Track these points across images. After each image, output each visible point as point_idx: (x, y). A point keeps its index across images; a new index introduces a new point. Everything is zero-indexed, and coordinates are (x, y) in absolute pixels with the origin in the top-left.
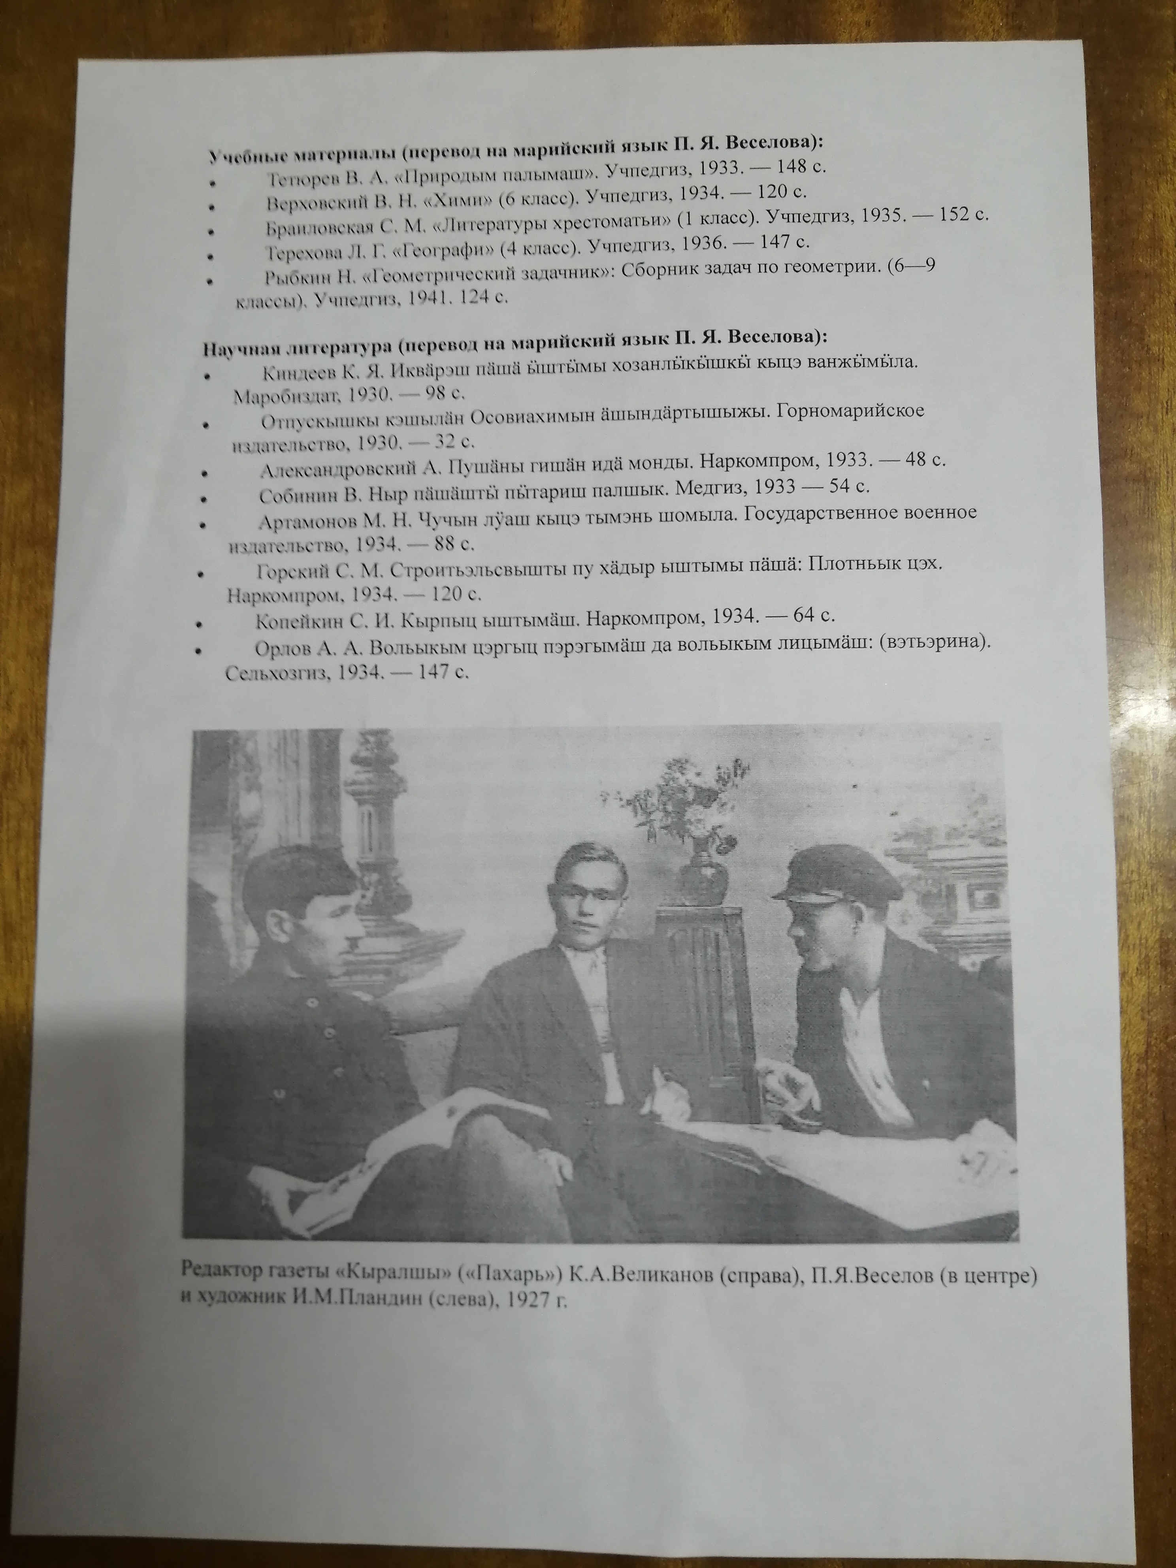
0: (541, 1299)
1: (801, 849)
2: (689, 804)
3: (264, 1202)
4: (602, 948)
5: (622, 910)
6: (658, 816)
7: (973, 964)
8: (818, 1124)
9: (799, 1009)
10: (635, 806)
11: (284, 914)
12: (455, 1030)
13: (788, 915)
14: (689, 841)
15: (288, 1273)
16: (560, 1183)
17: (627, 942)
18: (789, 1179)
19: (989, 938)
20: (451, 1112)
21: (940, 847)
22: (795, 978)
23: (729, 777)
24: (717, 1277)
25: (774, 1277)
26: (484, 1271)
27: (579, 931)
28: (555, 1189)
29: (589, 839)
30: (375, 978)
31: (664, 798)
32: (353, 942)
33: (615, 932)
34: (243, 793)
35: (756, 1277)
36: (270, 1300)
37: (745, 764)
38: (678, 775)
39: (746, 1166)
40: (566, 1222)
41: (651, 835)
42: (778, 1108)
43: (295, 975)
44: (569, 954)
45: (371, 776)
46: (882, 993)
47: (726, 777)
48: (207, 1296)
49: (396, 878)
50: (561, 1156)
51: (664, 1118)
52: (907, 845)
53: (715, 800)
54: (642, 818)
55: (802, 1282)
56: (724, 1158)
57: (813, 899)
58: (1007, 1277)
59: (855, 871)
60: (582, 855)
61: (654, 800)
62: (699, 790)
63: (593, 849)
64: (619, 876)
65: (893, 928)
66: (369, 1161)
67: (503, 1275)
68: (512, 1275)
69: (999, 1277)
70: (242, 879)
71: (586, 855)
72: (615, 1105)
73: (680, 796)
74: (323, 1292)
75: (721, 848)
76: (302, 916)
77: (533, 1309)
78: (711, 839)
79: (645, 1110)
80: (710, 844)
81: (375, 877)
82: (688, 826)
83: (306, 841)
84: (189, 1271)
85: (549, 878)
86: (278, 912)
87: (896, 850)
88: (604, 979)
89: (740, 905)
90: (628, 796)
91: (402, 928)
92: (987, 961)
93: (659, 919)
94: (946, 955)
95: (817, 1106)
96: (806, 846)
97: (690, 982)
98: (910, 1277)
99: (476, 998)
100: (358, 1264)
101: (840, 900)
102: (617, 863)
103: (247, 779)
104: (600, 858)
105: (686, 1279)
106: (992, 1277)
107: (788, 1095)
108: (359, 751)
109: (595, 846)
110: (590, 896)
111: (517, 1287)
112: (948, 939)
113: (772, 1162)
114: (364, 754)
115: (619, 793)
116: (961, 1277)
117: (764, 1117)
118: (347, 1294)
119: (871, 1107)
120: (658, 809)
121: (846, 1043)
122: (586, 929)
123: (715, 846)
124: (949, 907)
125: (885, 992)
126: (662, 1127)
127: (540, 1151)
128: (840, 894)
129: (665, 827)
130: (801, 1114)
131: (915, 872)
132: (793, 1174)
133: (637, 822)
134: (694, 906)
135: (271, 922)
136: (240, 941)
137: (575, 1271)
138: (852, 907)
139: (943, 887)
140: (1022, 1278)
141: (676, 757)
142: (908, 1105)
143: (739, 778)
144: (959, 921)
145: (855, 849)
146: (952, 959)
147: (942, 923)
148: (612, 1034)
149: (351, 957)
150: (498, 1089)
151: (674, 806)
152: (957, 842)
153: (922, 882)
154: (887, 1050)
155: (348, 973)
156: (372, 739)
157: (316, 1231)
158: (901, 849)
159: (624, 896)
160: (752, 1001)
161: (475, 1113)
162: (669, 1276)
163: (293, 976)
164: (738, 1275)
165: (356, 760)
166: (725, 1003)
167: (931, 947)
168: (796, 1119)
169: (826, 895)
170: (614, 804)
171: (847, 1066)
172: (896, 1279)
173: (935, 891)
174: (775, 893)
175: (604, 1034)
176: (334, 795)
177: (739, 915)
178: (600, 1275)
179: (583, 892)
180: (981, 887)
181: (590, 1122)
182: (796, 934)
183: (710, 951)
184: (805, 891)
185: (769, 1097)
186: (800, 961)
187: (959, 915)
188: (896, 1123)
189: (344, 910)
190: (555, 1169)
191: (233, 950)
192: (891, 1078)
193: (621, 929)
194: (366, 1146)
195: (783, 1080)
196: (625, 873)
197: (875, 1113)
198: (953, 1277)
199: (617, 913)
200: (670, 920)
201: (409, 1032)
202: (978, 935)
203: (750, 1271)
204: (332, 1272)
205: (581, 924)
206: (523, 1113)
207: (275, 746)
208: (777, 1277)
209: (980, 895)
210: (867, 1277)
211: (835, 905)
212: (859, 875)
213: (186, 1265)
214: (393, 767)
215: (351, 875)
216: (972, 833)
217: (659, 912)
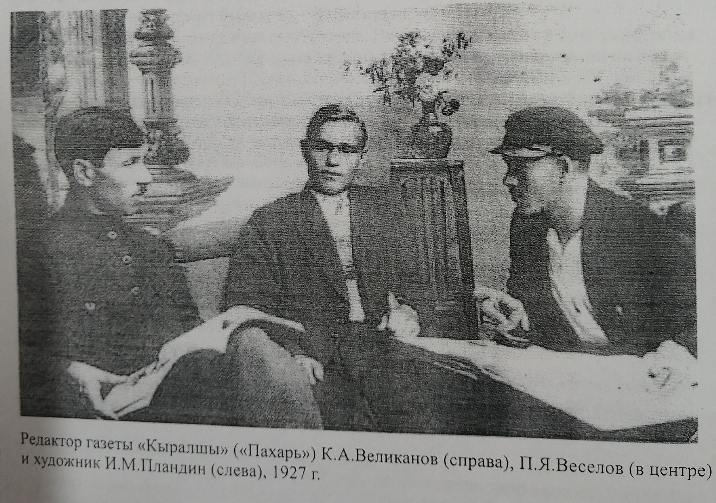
0: (299, 472)
1: (515, 111)
2: (419, 72)
3: (81, 390)
4: (345, 194)
5: (362, 161)
6: (392, 82)
7: (662, 209)
8: (526, 340)
9: (512, 245)
10: (373, 74)
11: (87, 163)
12: (227, 259)
13: (503, 167)
14: (419, 105)
15: (101, 445)
16: (313, 382)
17: (367, 188)
18: (502, 384)
19: (677, 186)
20: (225, 325)
21: (636, 109)
22: (509, 220)
23: (453, 49)
24: (440, 460)
25: (488, 462)
26: (254, 448)
27: (327, 179)
28: (309, 386)
29: (335, 102)
30: (161, 216)
31: (398, 68)
32: (143, 186)
33: (357, 180)
34: (50, 64)
35: (473, 462)
36: (88, 466)
37: (467, 37)
38: (409, 47)
39: (465, 373)
40: (318, 413)
41: (386, 99)
42: (493, 327)
43: (98, 213)
44: (319, 197)
45: (151, 49)
46: (583, 233)
47: (451, 49)
48: (40, 460)
49: (175, 135)
50: (314, 361)
51: (398, 333)
52: (607, 107)
53: (441, 68)
54: (379, 85)
55: (512, 468)
56: (447, 367)
57: (526, 153)
58: (686, 472)
59: (562, 130)
60: (329, 115)
61: (389, 68)
62: (427, 60)
63: (339, 111)
64: (361, 133)
65: (594, 178)
66: (161, 362)
67: (269, 453)
68: (276, 453)
69: (679, 471)
70: (53, 134)
71: (332, 116)
72: (357, 322)
73: (411, 65)
74: (129, 461)
75: (446, 110)
76: (101, 166)
77: (293, 480)
78: (437, 103)
79: (382, 327)
80: (436, 106)
81: (159, 133)
82: (418, 91)
83: (101, 103)
84: (27, 441)
85: (302, 134)
86: (82, 161)
87: (599, 111)
88: (347, 219)
89: (461, 158)
90: (367, 65)
91: (182, 175)
92: (674, 205)
93: (393, 169)
94: (639, 201)
95: (526, 326)
96: (520, 107)
97: (419, 223)
98: (603, 469)
99: (243, 233)
100: (155, 440)
101: (548, 154)
102: (358, 122)
103: (53, 51)
104: (343, 118)
105: (415, 462)
106: (673, 471)
107: (502, 317)
108: (140, 28)
109: (340, 108)
110: (336, 149)
111: (281, 462)
112: (641, 187)
113: (487, 370)
114: (145, 30)
115: (359, 62)
116: (647, 471)
117: (481, 334)
118: (147, 463)
119: (572, 328)
120: (392, 76)
121: (551, 275)
122: (333, 177)
123: (440, 109)
124: (642, 160)
125: (586, 233)
126: (396, 341)
127: (297, 357)
128: (548, 149)
129: (399, 92)
130: (512, 332)
131: (614, 130)
132: (505, 381)
133: (375, 88)
134: (423, 159)
135: (77, 169)
136: (54, 184)
137: (325, 452)
138: (559, 160)
139: (638, 144)
140: (700, 472)
141: (408, 32)
142: (604, 327)
143: (462, 49)
144: (651, 172)
145: (562, 110)
146: (644, 204)
147: (637, 173)
148: (355, 265)
149: (141, 199)
150: (262, 308)
151: (406, 73)
152: (651, 104)
153: (620, 139)
154: (586, 280)
155: (140, 212)
156: (152, 17)
157: (121, 414)
158: (603, 110)
159: (365, 149)
160: (472, 239)
161: (244, 326)
162: (402, 459)
163: (96, 214)
164: (458, 459)
165: (139, 36)
166: (448, 241)
167: (626, 194)
168: (510, 337)
169: (536, 149)
170: (354, 71)
171: (552, 294)
172: (591, 469)
173: (631, 146)
174: (493, 148)
175: (347, 264)
176: (122, 65)
177: (461, 167)
178: (346, 455)
179: (330, 147)
180: (671, 142)
181: (337, 335)
182: (510, 182)
183: (436, 196)
184: (520, 147)
185: (485, 319)
186: (513, 205)
187: (651, 166)
188: (594, 341)
189: (134, 160)
190: (310, 371)
191: (49, 191)
192: (589, 305)
193: (362, 177)
194: (159, 349)
195: (497, 305)
196: (365, 131)
197: (574, 333)
198: (640, 470)
199: (359, 163)
200: (402, 170)
201: (190, 261)
202: (668, 184)
203: (468, 457)
204: (135, 446)
205: (328, 172)
206: (283, 327)
207: (74, 24)
208: (490, 463)
209: (669, 150)
210: (566, 467)
211: (544, 158)
212: (565, 132)
213: (24, 436)
214: (169, 42)
215: (139, 132)
216: (663, 97)
217: (392, 163)
